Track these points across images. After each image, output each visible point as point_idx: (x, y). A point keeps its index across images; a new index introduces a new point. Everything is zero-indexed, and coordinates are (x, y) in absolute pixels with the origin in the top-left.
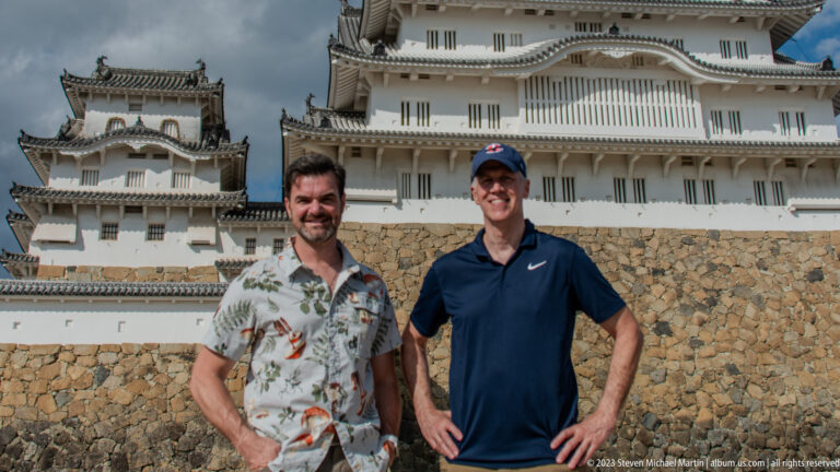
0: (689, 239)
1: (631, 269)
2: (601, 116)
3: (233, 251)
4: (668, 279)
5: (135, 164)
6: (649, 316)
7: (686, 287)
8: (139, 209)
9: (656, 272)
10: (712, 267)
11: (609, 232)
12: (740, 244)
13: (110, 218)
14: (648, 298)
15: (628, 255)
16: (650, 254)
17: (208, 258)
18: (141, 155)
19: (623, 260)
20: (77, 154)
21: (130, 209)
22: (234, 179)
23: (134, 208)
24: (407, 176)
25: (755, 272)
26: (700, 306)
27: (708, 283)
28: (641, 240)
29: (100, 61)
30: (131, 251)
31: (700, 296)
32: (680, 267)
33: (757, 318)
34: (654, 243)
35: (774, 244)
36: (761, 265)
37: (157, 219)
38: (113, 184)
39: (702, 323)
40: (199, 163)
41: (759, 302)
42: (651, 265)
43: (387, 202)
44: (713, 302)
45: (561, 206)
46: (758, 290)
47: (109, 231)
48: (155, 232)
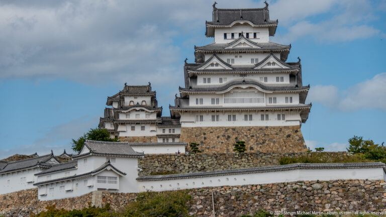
0: (261, 129)
1: (246, 136)
2: (243, 101)
3: (160, 132)
4: (255, 138)
5: (137, 113)
6: (249, 146)
7: (258, 139)
8: (139, 123)
9: (253, 136)
10: (265, 135)
11: (243, 127)
12: (272, 129)
13: (133, 125)
14: (250, 142)
15: (246, 133)
16: (252, 132)
17: (154, 134)
18: (139, 111)
19: (245, 134)
20: (125, 112)
21: (137, 124)
22: (159, 115)
23: (138, 123)
24: (197, 116)
25: (275, 136)
26: (261, 144)
27: (263, 138)
28: (250, 129)
29: (125, 84)
30: (138, 132)
31: (261, 141)
32: (258, 135)
33: (273, 146)
34: (253, 130)
35: (281, 129)
36: (277, 134)
37: (143, 125)
38: (133, 117)
39: (260, 147)
40: (152, 113)
41: (274, 142)
42: (251, 135)
43: (193, 122)
44: (264, 143)
45: (232, 122)
46: (275, 140)
47: (133, 128)
48: (143, 128)
